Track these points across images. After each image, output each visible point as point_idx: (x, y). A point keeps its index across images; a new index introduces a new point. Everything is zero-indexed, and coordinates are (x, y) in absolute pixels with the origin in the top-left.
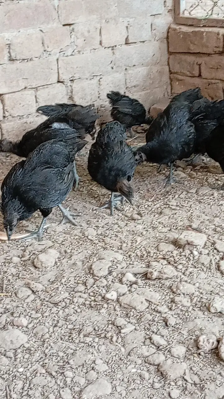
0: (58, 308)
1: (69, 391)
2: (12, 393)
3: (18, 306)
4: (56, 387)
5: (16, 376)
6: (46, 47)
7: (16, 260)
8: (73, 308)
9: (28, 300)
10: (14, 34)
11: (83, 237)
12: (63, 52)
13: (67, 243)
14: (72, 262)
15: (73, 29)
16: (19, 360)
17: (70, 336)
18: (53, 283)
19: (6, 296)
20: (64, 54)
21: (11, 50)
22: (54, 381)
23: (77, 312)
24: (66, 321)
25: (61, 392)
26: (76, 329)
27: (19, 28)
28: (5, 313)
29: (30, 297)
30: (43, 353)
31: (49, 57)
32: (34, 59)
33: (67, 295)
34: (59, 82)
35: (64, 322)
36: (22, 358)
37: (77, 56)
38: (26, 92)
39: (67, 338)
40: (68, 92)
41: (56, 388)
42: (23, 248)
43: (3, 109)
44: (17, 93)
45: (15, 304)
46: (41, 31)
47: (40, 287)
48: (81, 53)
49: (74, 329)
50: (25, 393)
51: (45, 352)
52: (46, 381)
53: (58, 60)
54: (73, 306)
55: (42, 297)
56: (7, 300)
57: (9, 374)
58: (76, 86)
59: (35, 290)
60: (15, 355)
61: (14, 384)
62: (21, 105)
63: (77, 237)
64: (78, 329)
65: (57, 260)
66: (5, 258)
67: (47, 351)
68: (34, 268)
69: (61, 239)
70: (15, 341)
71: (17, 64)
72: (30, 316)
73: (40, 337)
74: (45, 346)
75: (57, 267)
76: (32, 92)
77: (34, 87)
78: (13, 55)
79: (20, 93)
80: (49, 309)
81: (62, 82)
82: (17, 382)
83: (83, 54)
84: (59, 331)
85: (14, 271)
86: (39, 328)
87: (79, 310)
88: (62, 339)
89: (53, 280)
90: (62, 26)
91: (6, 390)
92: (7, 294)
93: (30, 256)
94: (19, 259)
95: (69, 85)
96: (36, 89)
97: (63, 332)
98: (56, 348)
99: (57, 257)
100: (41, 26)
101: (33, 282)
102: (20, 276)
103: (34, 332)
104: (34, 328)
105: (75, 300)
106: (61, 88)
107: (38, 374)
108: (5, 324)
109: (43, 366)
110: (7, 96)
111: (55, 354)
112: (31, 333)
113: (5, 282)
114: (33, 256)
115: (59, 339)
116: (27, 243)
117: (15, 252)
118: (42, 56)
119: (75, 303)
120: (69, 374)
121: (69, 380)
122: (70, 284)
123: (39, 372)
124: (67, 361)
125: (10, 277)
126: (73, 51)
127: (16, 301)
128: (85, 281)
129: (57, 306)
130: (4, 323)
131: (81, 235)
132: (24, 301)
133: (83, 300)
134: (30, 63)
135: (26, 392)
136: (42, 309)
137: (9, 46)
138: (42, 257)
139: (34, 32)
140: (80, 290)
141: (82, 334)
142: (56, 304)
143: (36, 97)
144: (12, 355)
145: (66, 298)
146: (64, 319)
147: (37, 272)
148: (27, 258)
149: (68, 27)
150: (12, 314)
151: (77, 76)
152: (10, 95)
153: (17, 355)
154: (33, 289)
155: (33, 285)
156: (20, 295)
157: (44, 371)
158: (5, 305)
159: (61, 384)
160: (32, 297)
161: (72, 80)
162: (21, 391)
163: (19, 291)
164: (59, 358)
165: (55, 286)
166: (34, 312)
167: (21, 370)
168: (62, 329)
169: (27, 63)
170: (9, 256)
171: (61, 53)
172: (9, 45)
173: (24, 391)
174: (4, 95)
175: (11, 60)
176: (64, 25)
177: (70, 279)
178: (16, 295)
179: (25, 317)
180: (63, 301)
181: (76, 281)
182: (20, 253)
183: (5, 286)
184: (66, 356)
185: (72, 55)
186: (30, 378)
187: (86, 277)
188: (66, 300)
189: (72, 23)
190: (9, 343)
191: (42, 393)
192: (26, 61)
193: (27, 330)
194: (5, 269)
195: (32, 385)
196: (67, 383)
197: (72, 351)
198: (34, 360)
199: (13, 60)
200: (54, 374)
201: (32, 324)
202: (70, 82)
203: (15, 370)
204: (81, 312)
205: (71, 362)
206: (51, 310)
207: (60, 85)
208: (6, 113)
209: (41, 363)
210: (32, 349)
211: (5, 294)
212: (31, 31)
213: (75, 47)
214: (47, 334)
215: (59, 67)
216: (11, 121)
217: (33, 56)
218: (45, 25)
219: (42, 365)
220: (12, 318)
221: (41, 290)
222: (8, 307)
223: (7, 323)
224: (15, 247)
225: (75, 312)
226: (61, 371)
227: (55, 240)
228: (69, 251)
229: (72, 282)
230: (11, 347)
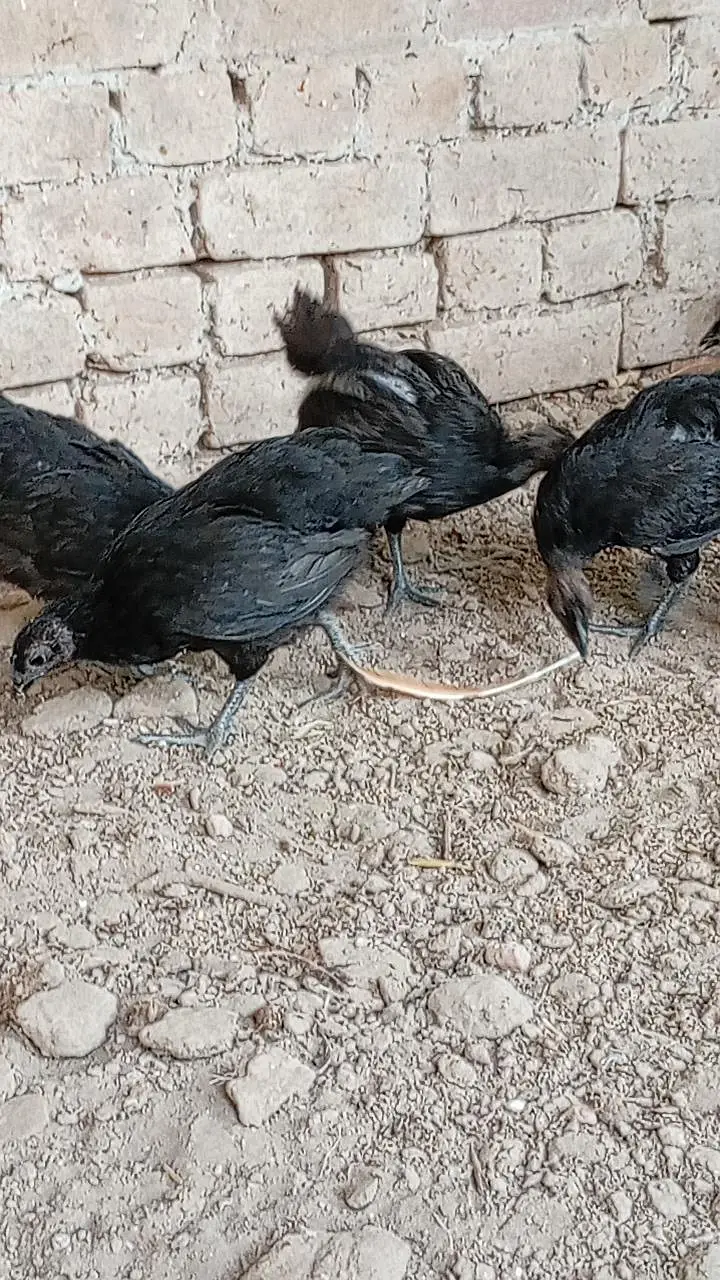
0: (626, 924)
1: (677, 1189)
2: (491, 1175)
3: (498, 904)
4: (632, 1172)
5: (501, 1123)
6: (591, 91)
7: (482, 760)
8: (678, 930)
9: (529, 890)
10: (494, 45)
11: (697, 706)
12: (642, 110)
13: (645, 723)
14: (664, 783)
15: (682, 35)
16: (507, 1073)
17: (670, 1018)
18: (603, 842)
19: (454, 869)
20: (646, 115)
21: (481, 96)
22: (624, 1153)
23: (688, 941)
24: (654, 965)
25: (651, 1189)
26: (688, 997)
27: (511, 27)
28: (455, 922)
29: (532, 880)
30: (585, 1060)
31: (598, 124)
32: (550, 127)
33: (652, 884)
34: (620, 205)
35: (647, 971)
36: (518, 1070)
37: (687, 125)
38: (516, 233)
39: (660, 1020)
40: (645, 241)
41: (634, 1175)
42: (502, 726)
43: (440, 282)
44: (486, 234)
45: (484, 899)
46: (579, 36)
47: (563, 852)
48: (700, 114)
49: (683, 995)
50: (534, 1180)
51: (593, 1058)
52: (601, 1148)
53: (623, 133)
54: (676, 923)
55: (572, 885)
56: (461, 885)
57: (480, 1115)
58: (676, 221)
59: (548, 859)
60: (497, 1059)
61: (497, 1146)
62: (497, 275)
63: (677, 705)
64: (695, 998)
65: (614, 773)
66: (446, 751)
67: (597, 1056)
68: (539, 792)
69: (626, 708)
70: (494, 1013)
71: (496, 142)
72: (538, 941)
73: (574, 1009)
74: (591, 1038)
75: (616, 796)
76: (536, 233)
77: (541, 216)
78: (486, 111)
79: (496, 236)
80: (596, 924)
81: (631, 207)
82: (508, 1144)
83: (706, 116)
84: (634, 995)
85: (476, 794)
86: (569, 981)
87: (696, 938)
88: (643, 1023)
89: (605, 834)
90: (647, 23)
91: (471, 1161)
92: (459, 865)
93: (525, 752)
94: (491, 759)
95: (651, 216)
96: (548, 224)
97: (645, 1000)
98: (626, 1050)
99: (614, 764)
100: (583, 21)
101: (540, 836)
102: (497, 814)
103: (554, 991)
104: (551, 978)
105: (683, 904)
106: (626, 225)
107: (575, 1126)
108: (456, 958)
109: (589, 1101)
110: (454, 243)
111: (626, 1069)
112: (544, 996)
113: (451, 826)
114: (539, 755)
115: (636, 1023)
116: (514, 712)
117: (477, 736)
118: (574, 119)
119: (681, 914)
120: (675, 1134)
121: (674, 1156)
122: (661, 851)
123: (578, 1117)
124: (663, 1092)
125: (465, 814)
126: (676, 108)
127: (489, 889)
128: (710, 847)
129: (624, 918)
130: (454, 953)
131: (689, 699)
132: (515, 892)
133: (708, 906)
134: (536, 141)
135: (538, 1177)
136: (575, 923)
137: (476, 85)
138: (567, 757)
139: (558, 40)
140: (696, 874)
141: (711, 1012)
142: (619, 912)
143: (544, 250)
144: (486, 1057)
145: (654, 894)
146: (646, 961)
147: (552, 806)
148: (516, 757)
149: (666, 27)
150: (480, 928)
151: (679, 190)
152: (464, 239)
153: (502, 1058)
154: (541, 856)
155: (543, 844)
156: (502, 872)
157: (592, 1118)
158: (454, 899)
159: (651, 1166)
160: (541, 881)
161: (664, 202)
162: (520, 1172)
163: (500, 860)
164: (638, 1082)
165: (614, 853)
166: (547, 929)
167: (518, 1105)
168: (642, 992)
169: (528, 139)
170: (459, 747)
171: (637, 112)
172: (476, 80)
173: (529, 1173)
174: (445, 240)
175: (478, 127)
176: (652, 22)
177: (660, 836)
178: (488, 871)
179: (522, 943)
180: (644, 903)
181: (680, 845)
182: (495, 741)
183: (449, 839)
184: (661, 1077)
185: (670, 120)
186: (549, 1134)
187: (715, 836)
188: (652, 901)
189: (679, 14)
190: (475, 1018)
191: (590, 1187)
192: (524, 132)
193: (528, 981)
194: (448, 787)
195: (555, 1159)
196: (671, 1163)
197: (680, 1065)
198: (556, 1079)
199: (484, 128)
200: (625, 1129)
201: (546, 967)
202: (655, 208)
203: (497, 1104)
204: (703, 943)
205: (679, 1097)
206: (603, 928)
207: (625, 216)
208: (448, 296)
209: (582, 1092)
210: (550, 1043)
211: (451, 864)
212: (548, 36)
213: (683, 95)
214: (596, 1002)
215: (627, 156)
216: (460, 324)
217: (547, 120)
218: (596, 18)
219: (584, 1098)
220: (478, 940)
221: (567, 861)
222: (464, 905)
223: (467, 956)
224: (477, 721)
225: (683, 942)
226: (648, 1124)
227: (605, 710)
228: (653, 747)
229: (669, 846)
230: (482, 1030)
